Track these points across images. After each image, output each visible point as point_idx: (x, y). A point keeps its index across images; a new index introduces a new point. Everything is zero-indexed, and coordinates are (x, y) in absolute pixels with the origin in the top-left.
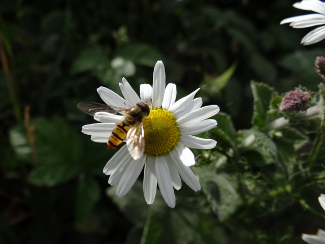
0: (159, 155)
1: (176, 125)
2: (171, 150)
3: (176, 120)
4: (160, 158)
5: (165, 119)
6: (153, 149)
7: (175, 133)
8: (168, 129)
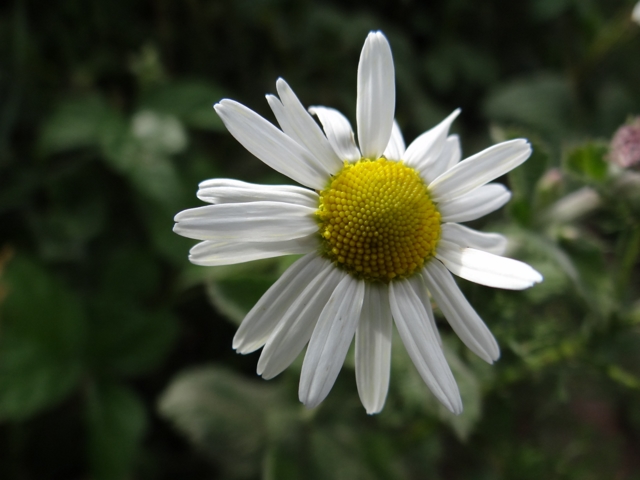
0: (397, 278)
1: (430, 197)
2: (426, 261)
3: (428, 184)
4: (400, 285)
5: (403, 179)
6: (382, 262)
7: (431, 216)
8: (416, 206)
